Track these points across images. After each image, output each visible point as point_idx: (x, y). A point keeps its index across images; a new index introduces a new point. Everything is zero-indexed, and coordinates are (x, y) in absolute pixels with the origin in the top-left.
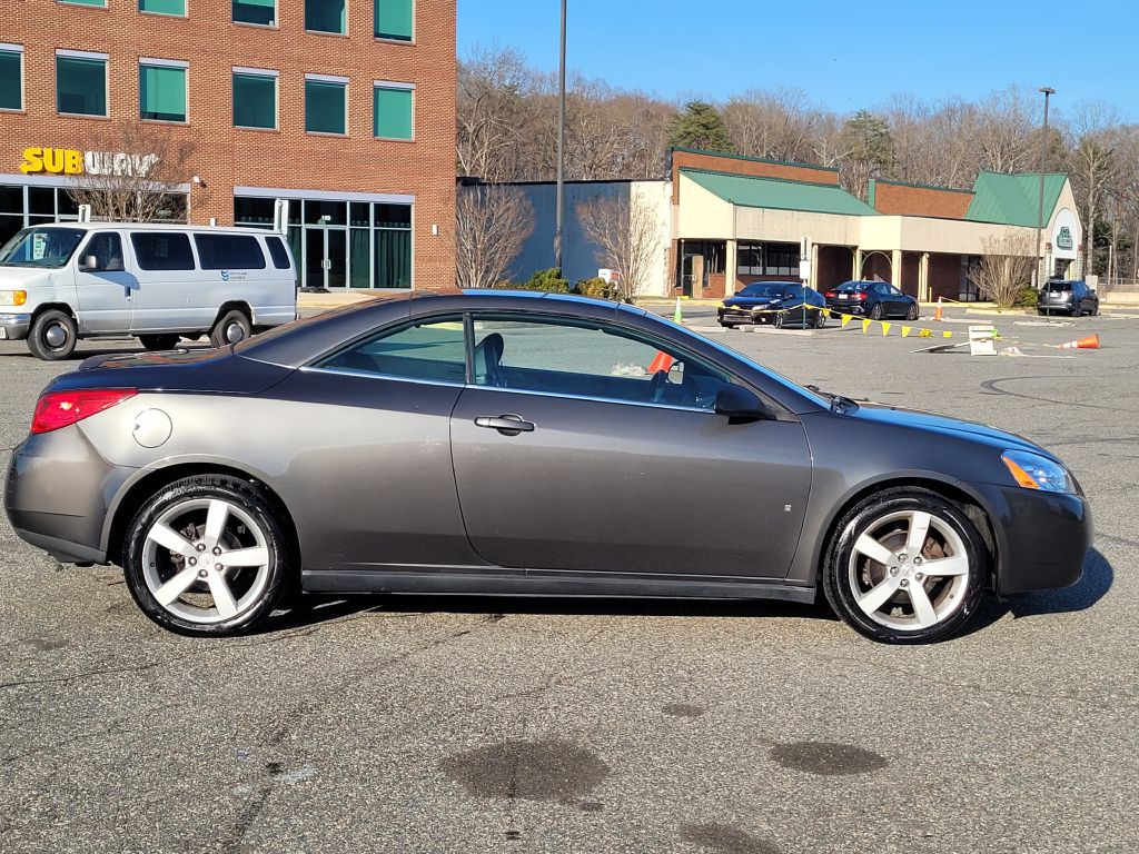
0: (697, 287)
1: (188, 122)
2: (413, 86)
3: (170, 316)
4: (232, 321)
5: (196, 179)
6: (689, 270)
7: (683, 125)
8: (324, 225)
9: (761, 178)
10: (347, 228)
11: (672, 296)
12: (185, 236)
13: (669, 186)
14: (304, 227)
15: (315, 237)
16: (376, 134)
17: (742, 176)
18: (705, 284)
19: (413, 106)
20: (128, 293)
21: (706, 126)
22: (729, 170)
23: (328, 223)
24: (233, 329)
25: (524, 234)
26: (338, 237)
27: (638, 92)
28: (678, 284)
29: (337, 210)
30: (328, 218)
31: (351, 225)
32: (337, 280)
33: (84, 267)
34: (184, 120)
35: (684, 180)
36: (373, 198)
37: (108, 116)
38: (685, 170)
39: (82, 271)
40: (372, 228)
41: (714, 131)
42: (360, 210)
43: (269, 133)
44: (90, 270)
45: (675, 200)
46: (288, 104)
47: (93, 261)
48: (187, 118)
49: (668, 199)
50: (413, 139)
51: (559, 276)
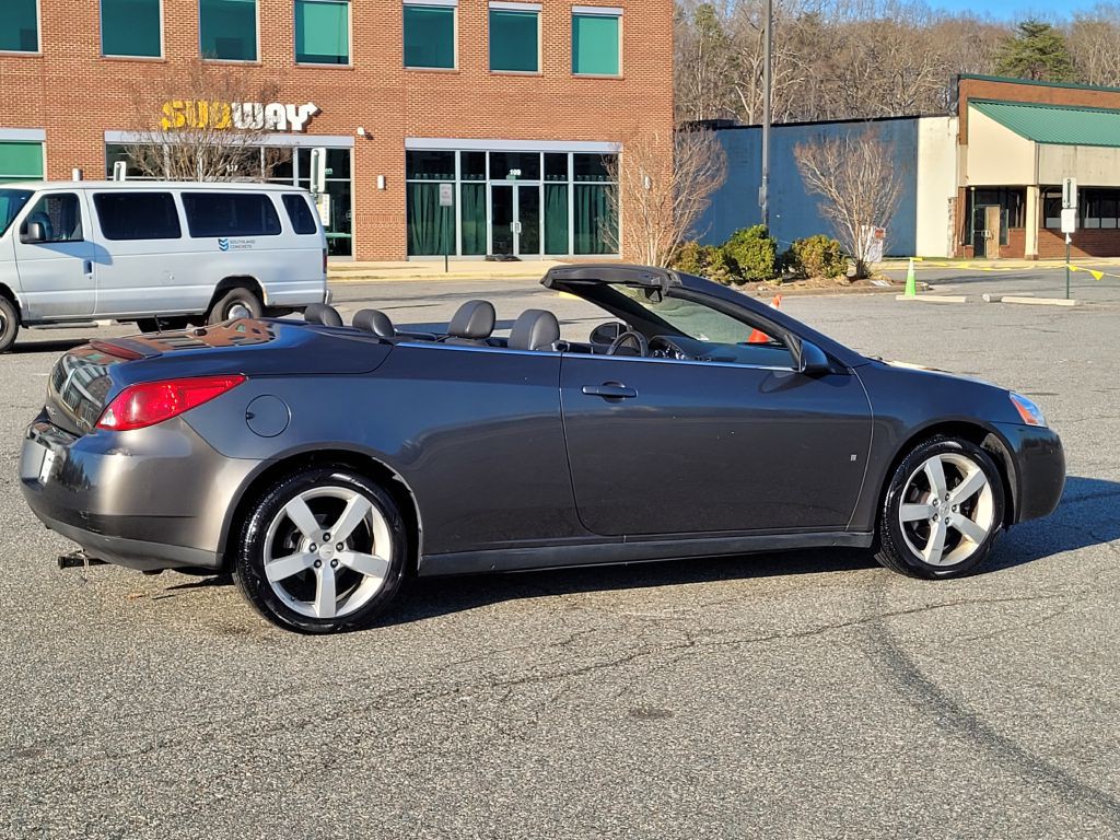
0: (992, 246)
1: (351, 64)
2: (620, 11)
3: (148, 297)
4: (235, 300)
5: (361, 131)
6: (981, 225)
7: (1014, 51)
8: (514, 181)
9: (1078, 109)
10: (541, 183)
11: (958, 257)
12: (169, 197)
13: (955, 123)
14: (490, 183)
15: (502, 195)
16: (575, 70)
17: (1051, 106)
18: (1002, 241)
19: (621, 35)
20: (89, 268)
21: (1042, 51)
22: (1035, 100)
23: (518, 178)
24: (236, 312)
25: (715, 185)
26: (529, 196)
27: (967, 15)
28: (967, 242)
29: (528, 163)
30: (518, 172)
31: (546, 179)
32: (530, 247)
33: (26, 237)
34: (347, 63)
35: (974, 114)
36: (571, 147)
37: (259, 61)
38: (975, 101)
39: (24, 242)
40: (571, 182)
41: (1052, 56)
42: (556, 163)
43: (447, 74)
44: (34, 242)
45: (962, 138)
46: (469, 40)
47: (36, 230)
48: (351, 59)
49: (953, 139)
50: (621, 74)
51: (764, 235)
